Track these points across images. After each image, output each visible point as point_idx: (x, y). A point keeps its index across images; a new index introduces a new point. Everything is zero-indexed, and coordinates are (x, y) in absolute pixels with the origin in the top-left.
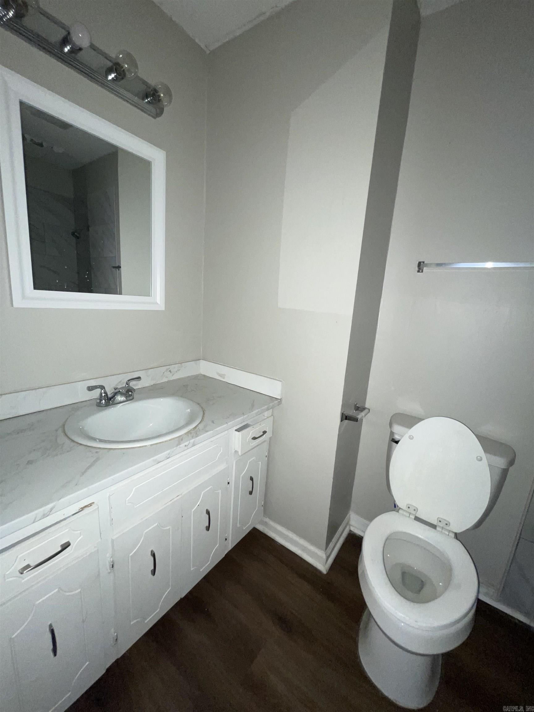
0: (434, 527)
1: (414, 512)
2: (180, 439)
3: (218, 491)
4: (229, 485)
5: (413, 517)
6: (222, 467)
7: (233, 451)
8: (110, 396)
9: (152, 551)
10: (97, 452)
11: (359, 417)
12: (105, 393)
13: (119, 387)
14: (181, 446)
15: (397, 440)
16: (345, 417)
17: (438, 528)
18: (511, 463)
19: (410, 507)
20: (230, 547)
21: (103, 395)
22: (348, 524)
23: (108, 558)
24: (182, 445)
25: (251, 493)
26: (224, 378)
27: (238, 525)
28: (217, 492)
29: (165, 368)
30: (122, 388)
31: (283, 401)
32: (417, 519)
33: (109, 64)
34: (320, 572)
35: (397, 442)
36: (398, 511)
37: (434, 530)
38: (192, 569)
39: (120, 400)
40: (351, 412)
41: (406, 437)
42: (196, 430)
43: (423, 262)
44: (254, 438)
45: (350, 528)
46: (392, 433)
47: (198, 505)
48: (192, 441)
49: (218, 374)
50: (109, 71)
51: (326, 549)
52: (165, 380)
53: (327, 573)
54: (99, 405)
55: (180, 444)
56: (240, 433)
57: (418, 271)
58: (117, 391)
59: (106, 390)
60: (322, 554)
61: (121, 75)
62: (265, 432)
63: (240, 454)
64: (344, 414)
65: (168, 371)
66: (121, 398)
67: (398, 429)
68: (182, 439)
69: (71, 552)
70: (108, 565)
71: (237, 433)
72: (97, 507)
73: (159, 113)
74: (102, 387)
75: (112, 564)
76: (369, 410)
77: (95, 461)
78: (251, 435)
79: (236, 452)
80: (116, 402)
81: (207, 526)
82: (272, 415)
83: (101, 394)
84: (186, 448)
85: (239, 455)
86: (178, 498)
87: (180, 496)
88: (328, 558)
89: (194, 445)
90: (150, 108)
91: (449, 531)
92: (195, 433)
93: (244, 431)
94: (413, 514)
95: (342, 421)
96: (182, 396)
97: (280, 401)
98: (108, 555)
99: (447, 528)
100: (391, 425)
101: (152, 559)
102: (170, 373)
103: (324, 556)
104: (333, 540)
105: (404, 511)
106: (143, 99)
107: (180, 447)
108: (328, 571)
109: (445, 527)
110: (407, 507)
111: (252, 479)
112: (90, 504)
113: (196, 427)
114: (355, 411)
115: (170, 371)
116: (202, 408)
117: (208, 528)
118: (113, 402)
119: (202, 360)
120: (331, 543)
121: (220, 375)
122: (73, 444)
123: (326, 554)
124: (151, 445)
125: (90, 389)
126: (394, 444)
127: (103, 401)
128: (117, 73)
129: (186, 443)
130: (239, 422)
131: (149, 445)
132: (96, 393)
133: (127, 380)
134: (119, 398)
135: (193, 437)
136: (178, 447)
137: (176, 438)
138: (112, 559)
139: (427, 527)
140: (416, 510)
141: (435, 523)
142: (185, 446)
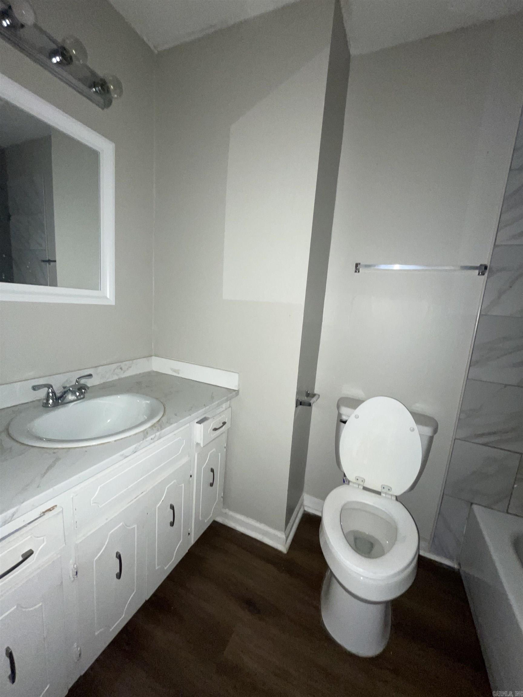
0: (379, 493)
1: (362, 483)
2: (145, 434)
3: (182, 485)
4: (191, 478)
5: (362, 488)
6: (185, 460)
7: (195, 443)
8: (58, 395)
9: (117, 553)
10: (54, 453)
11: (312, 402)
12: (53, 392)
13: (68, 386)
14: (147, 439)
15: (344, 420)
16: (299, 404)
17: (382, 494)
18: (435, 431)
19: (358, 478)
20: (193, 542)
21: (51, 394)
22: (302, 504)
23: (71, 566)
24: (149, 439)
25: (212, 485)
26: (179, 373)
27: (200, 518)
28: (180, 485)
29: (114, 366)
30: (72, 386)
31: (240, 392)
32: (365, 489)
33: (54, 47)
34: (280, 552)
35: (345, 422)
36: (348, 484)
37: (379, 496)
38: (157, 568)
39: (70, 398)
40: (304, 399)
41: (353, 416)
42: (160, 423)
43: (360, 264)
44: (215, 429)
45: (304, 508)
46: (340, 415)
47: (163, 501)
48: (158, 434)
49: (172, 369)
50: (54, 53)
51: (285, 530)
52: (116, 377)
53: (288, 552)
54: (46, 405)
55: (147, 438)
56: (202, 425)
57: (356, 272)
58: (66, 390)
59: (54, 390)
60: (282, 535)
61: (67, 59)
62: (224, 423)
63: (202, 445)
64: (298, 400)
65: (119, 368)
66: (71, 397)
67: (344, 410)
68: (147, 433)
69: (33, 562)
70: (71, 574)
71: (198, 425)
72: (62, 509)
73: (107, 103)
74: (49, 386)
75: (76, 571)
76: (319, 396)
77: (54, 463)
78: (212, 426)
79: (198, 444)
80: (67, 401)
81: (171, 522)
82: (230, 407)
83: (48, 393)
84: (152, 441)
85: (201, 447)
86: (143, 494)
87: (144, 493)
88: (287, 538)
89: (160, 438)
90: (98, 98)
91: (392, 495)
92: (160, 426)
93: (206, 423)
94: (361, 485)
95: (296, 407)
96: (137, 393)
97: (237, 392)
98: (71, 561)
99: (391, 493)
100: (338, 407)
101: (118, 561)
102: (120, 370)
103: (284, 536)
104: (290, 521)
105: (354, 483)
106: (91, 87)
107: (146, 441)
108: (288, 550)
109: (388, 492)
110: (356, 479)
111: (212, 470)
112: (52, 508)
113: (159, 421)
114: (307, 397)
115: (121, 369)
116: (162, 403)
117: (172, 524)
118: (62, 402)
119: (154, 356)
120: (289, 524)
121: (175, 371)
122: (23, 447)
123: (285, 534)
124: (115, 441)
125: (35, 388)
126: (342, 424)
127: (51, 401)
128: (62, 57)
129: (153, 436)
130: (199, 414)
131: (113, 441)
132: (42, 393)
133: (76, 378)
134: (70, 397)
135: (158, 430)
136: (145, 440)
137: (141, 432)
138: (75, 566)
139: (373, 494)
140: (364, 481)
141: (380, 490)
142: (152, 439)
